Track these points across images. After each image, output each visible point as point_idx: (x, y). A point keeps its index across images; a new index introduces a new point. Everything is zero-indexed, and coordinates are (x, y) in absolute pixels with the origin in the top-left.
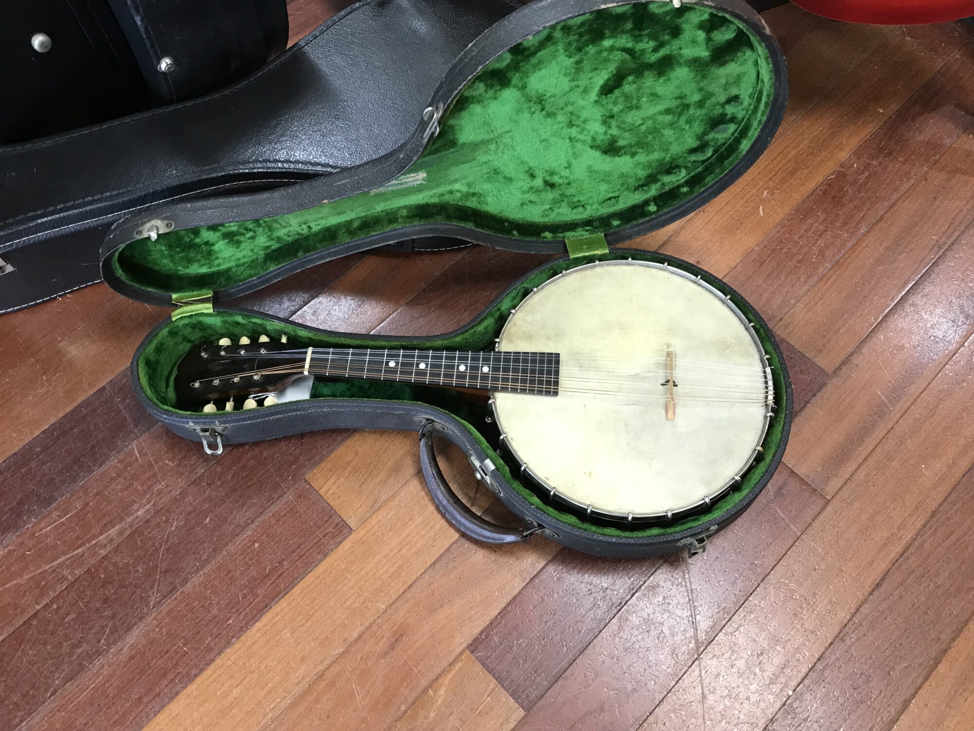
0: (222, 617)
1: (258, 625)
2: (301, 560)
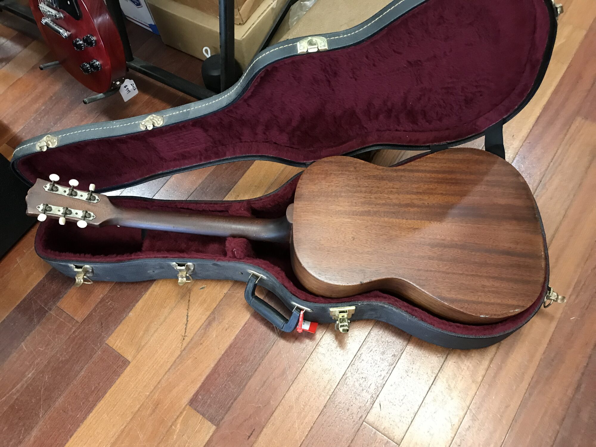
0: (74, 415)
1: (91, 415)
2: (108, 381)
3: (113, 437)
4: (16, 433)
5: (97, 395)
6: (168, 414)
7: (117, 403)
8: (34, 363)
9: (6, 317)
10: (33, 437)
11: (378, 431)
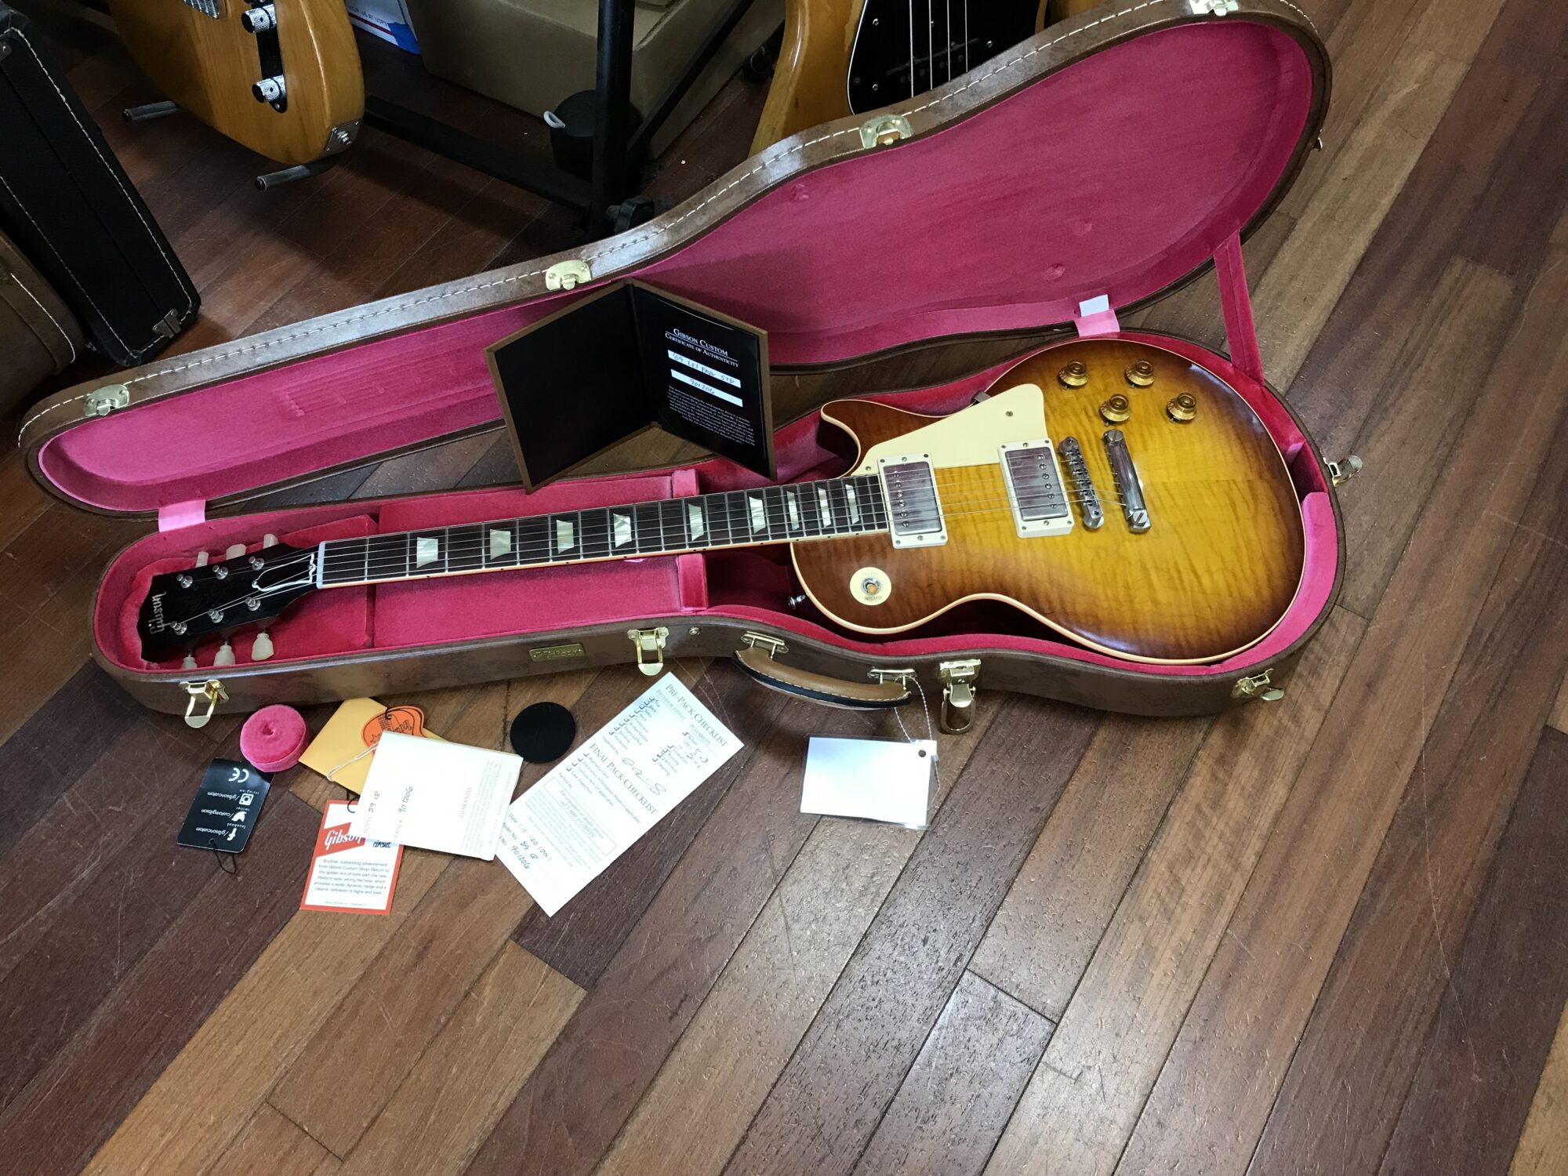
3: (314, 1021)
4: (49, 1020)
5: (268, 918)
6: (459, 963)
7: (323, 938)
8: (97, 844)
9: (18, 731)
10: (93, 1030)
11: (1002, 991)
